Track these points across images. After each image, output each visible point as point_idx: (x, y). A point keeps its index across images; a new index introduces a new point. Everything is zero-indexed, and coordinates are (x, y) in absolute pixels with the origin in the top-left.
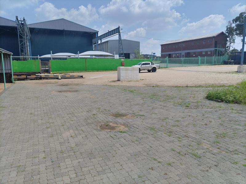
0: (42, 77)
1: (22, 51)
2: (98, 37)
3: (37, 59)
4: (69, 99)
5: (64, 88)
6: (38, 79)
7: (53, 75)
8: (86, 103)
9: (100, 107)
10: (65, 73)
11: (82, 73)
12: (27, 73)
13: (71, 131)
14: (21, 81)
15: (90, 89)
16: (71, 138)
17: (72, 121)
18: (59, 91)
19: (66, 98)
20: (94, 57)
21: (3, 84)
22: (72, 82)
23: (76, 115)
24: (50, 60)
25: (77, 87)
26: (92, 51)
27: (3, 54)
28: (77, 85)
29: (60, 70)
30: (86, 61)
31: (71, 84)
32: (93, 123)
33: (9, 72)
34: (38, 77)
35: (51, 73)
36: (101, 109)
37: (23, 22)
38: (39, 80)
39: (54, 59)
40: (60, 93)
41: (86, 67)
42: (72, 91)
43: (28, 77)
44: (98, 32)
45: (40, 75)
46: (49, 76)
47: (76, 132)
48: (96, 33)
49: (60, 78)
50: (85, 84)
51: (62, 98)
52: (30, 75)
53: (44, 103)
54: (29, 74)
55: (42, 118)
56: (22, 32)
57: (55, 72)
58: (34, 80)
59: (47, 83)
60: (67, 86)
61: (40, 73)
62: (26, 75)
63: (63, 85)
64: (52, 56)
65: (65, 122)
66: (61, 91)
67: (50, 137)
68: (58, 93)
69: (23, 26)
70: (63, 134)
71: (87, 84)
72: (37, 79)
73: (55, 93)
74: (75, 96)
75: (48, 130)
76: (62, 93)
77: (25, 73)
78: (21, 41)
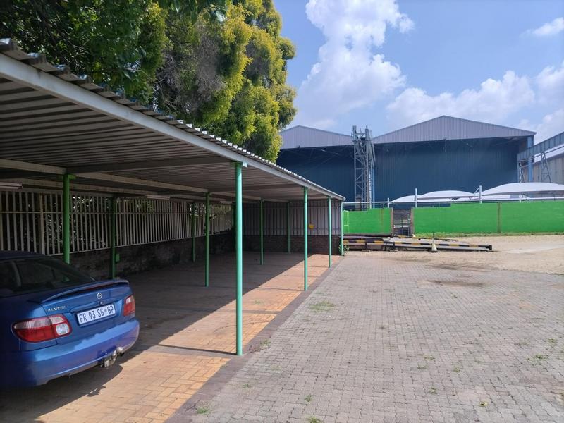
0: (396, 245)
1: (359, 191)
2: (533, 146)
3: (386, 206)
4: (463, 303)
5: (447, 275)
6: (387, 248)
7: (417, 241)
8: (510, 319)
9: (555, 337)
10: (446, 236)
11: (488, 238)
12: (366, 236)
13: (480, 390)
14: (356, 252)
15: (517, 284)
16: (481, 408)
17: (479, 362)
18: (436, 282)
19: (455, 299)
20: (520, 197)
21: (327, 256)
22: (465, 259)
23: (487, 348)
24: (413, 209)
25: (481, 274)
26: (517, 182)
27: (331, 199)
28: (479, 268)
29: (434, 230)
30: (499, 209)
31: (462, 266)
32: (539, 382)
33: (337, 233)
34: (388, 244)
35: (414, 236)
36: (559, 344)
37: (364, 136)
38: (389, 251)
39: (421, 205)
40: (439, 286)
41: (499, 223)
42: (468, 284)
43: (368, 244)
44: (535, 133)
45: (392, 240)
46: (410, 244)
47: (495, 397)
48: (527, 137)
49: (436, 250)
50: (500, 267)
51: (446, 299)
52: (372, 241)
53: (405, 305)
54: (370, 238)
55: (406, 342)
56: (360, 156)
57: (424, 235)
58: (381, 250)
59: (407, 260)
60: (453, 269)
61: (392, 237)
62: (364, 239)
63: (443, 267)
64: (418, 199)
65: (460, 361)
66: (440, 280)
67: (429, 393)
68: (435, 286)
69: (363, 144)
70: (459, 394)
71: (505, 267)
72: (385, 250)
73: (428, 284)
74: (478, 298)
75: (422, 373)
76: (444, 286)
77: (362, 235)
78: (359, 173)
